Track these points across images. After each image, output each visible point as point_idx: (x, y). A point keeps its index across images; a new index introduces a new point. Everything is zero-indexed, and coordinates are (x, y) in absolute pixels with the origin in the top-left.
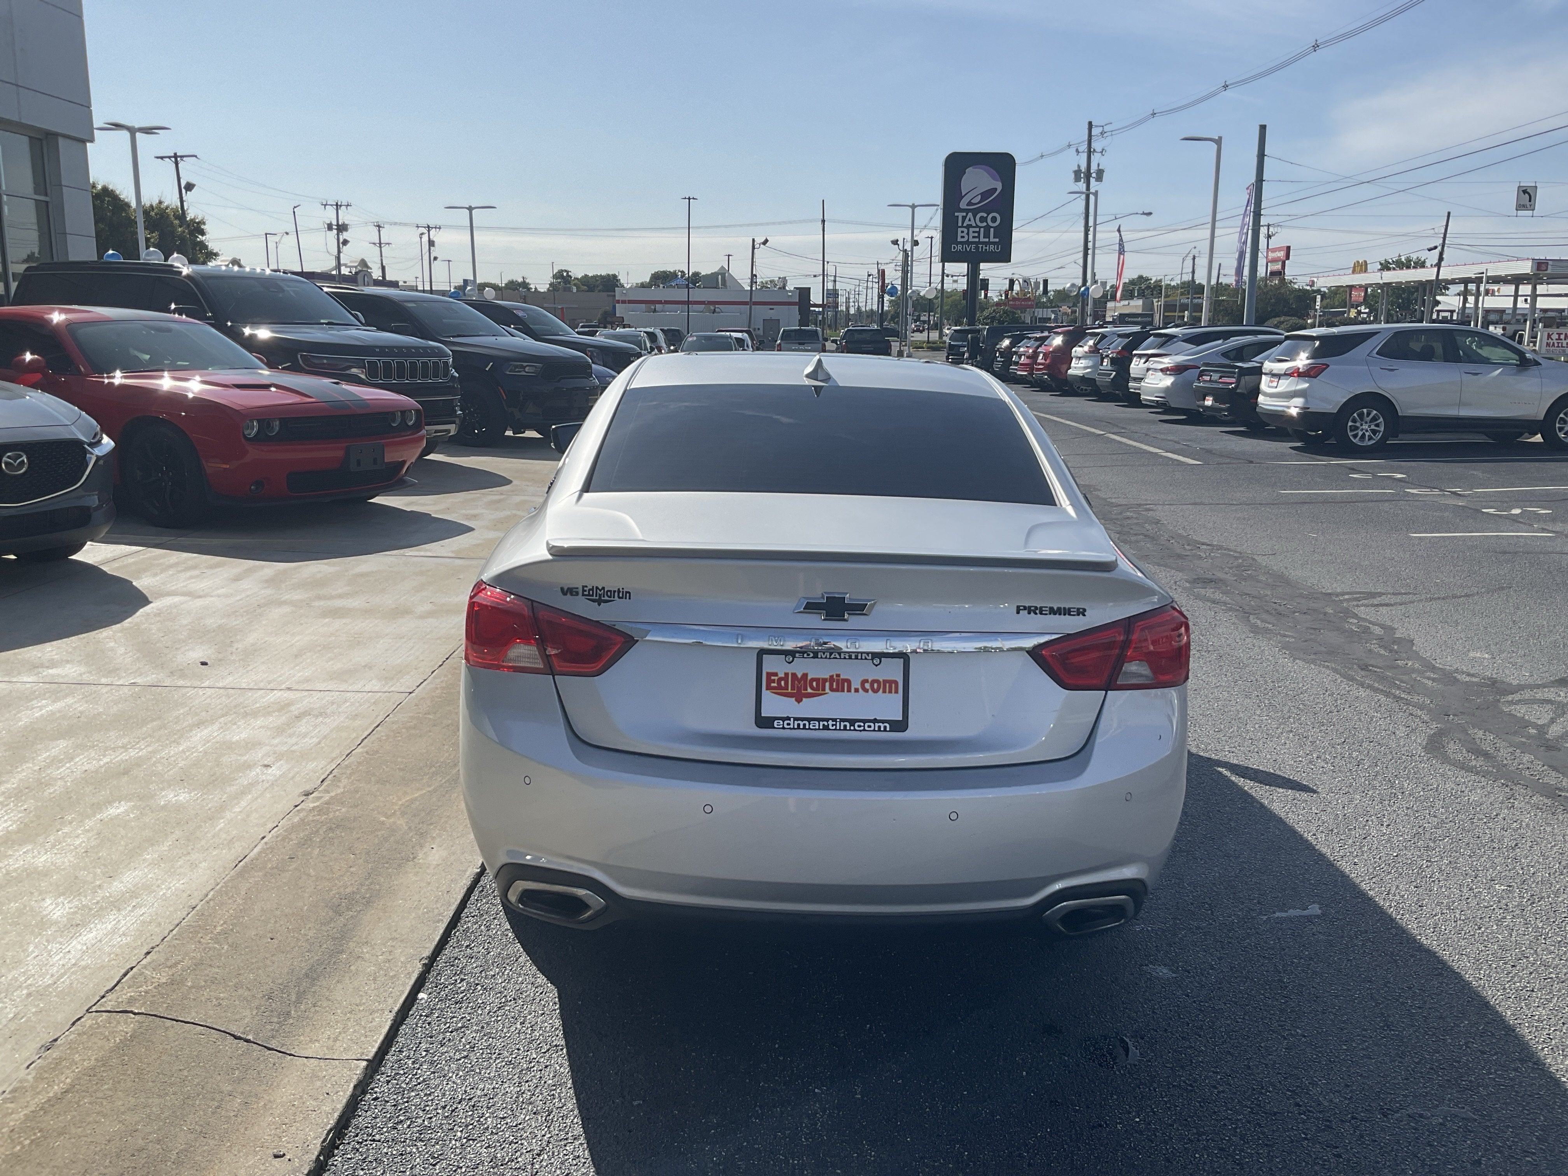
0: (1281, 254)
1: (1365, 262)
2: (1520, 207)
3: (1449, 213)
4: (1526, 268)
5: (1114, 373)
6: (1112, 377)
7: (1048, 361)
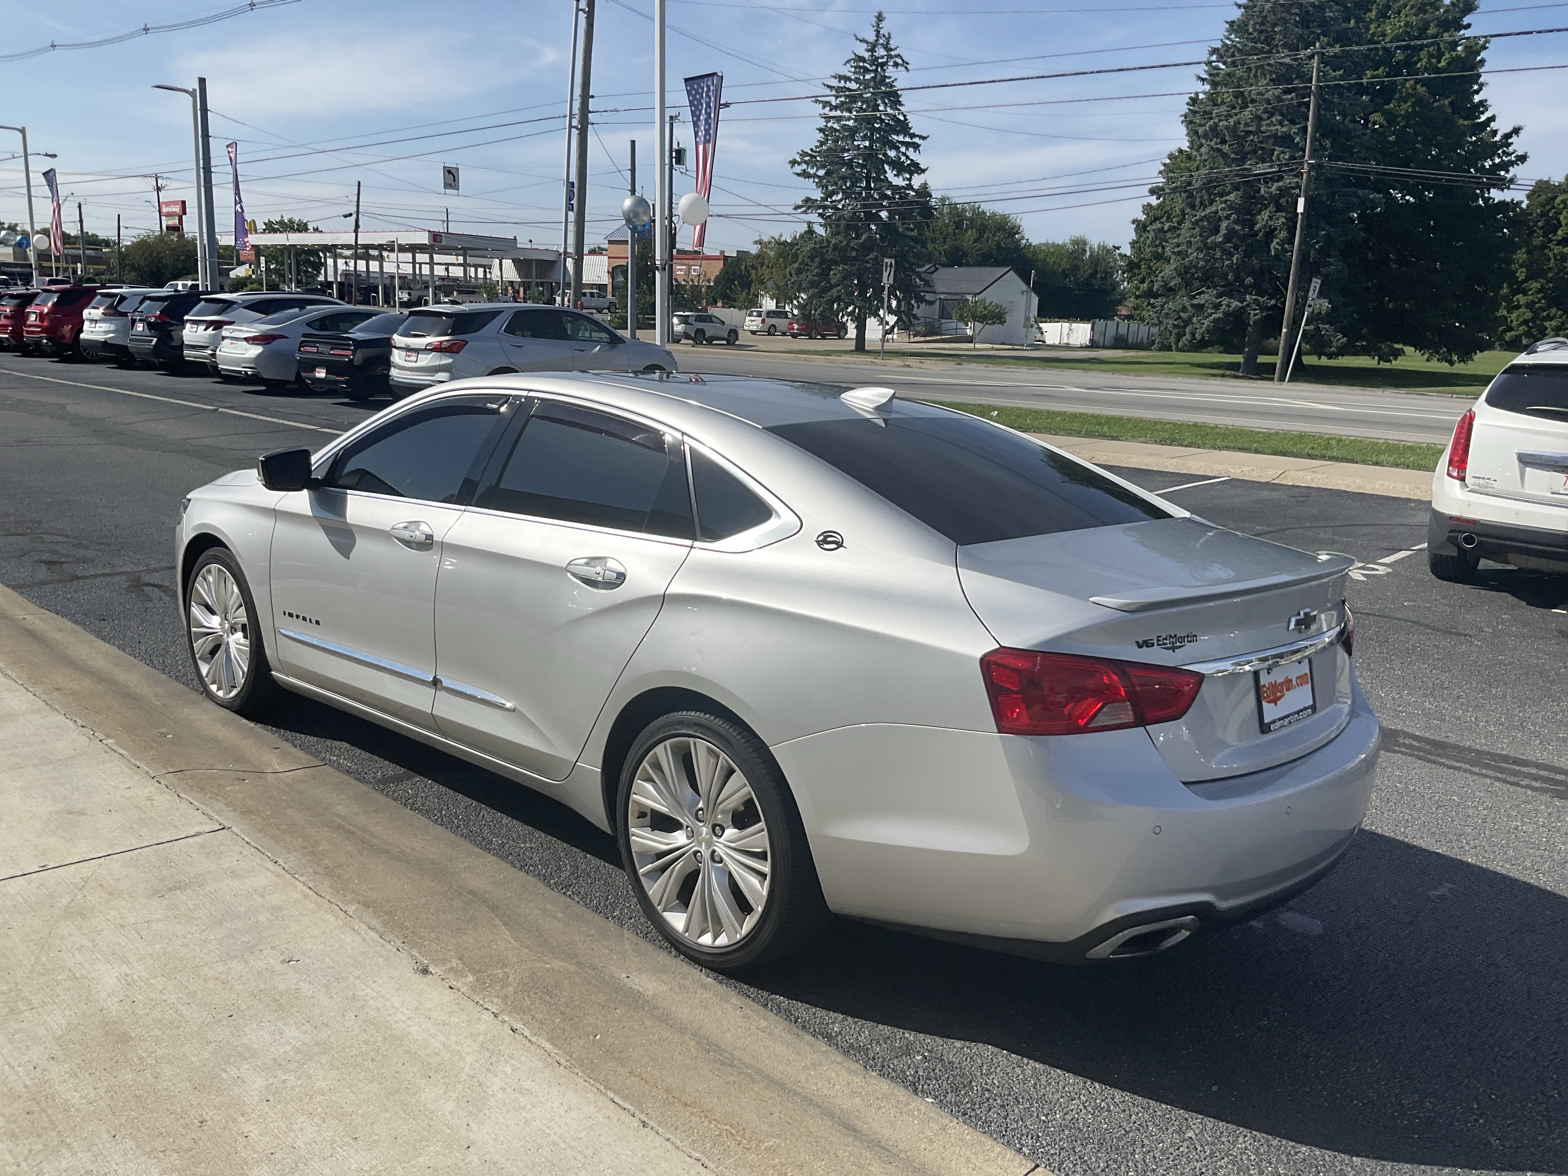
0: (177, 209)
1: (254, 221)
2: (447, 186)
3: (359, 183)
4: (423, 239)
5: (155, 339)
6: (153, 343)
7: (45, 324)
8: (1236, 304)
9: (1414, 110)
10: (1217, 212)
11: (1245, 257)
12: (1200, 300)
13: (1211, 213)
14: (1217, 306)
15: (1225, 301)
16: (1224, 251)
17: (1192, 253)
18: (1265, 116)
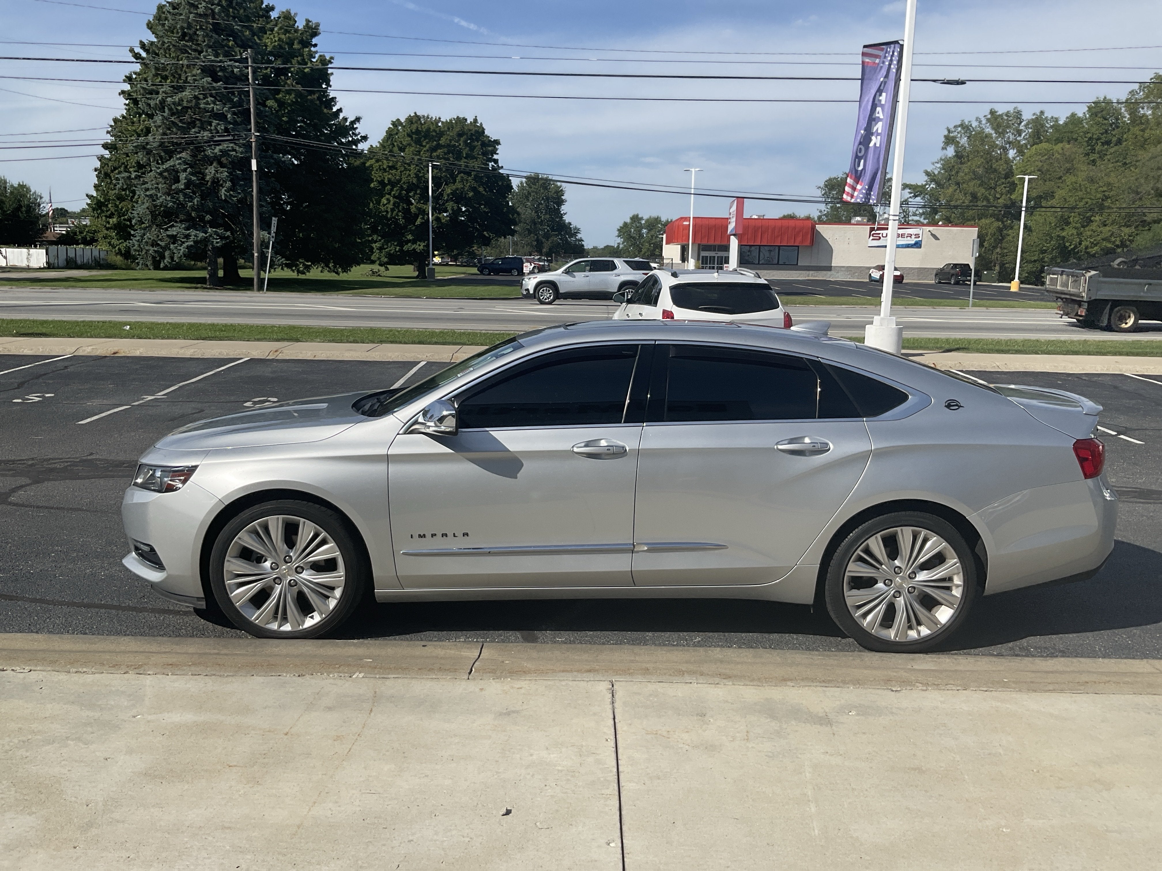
8: (201, 235)
9: (297, 100)
10: (174, 166)
11: (202, 200)
12: (173, 231)
13: (171, 166)
14: (187, 237)
15: (193, 232)
16: (185, 195)
17: (161, 196)
18: (201, 97)
